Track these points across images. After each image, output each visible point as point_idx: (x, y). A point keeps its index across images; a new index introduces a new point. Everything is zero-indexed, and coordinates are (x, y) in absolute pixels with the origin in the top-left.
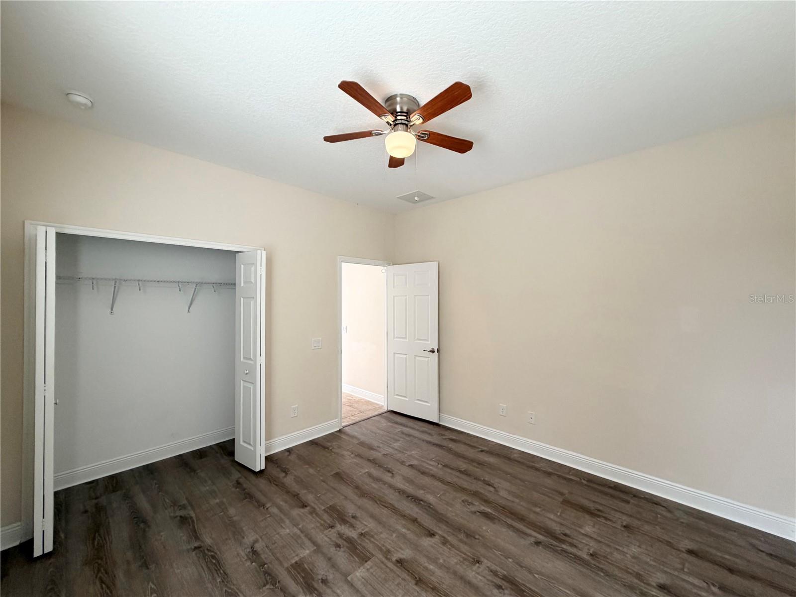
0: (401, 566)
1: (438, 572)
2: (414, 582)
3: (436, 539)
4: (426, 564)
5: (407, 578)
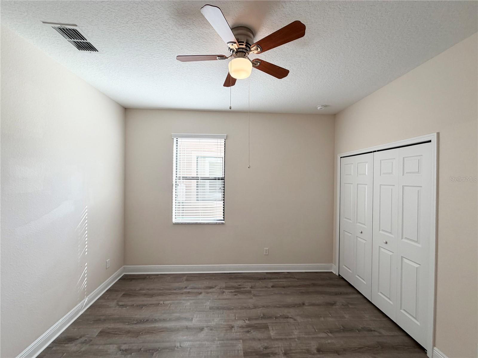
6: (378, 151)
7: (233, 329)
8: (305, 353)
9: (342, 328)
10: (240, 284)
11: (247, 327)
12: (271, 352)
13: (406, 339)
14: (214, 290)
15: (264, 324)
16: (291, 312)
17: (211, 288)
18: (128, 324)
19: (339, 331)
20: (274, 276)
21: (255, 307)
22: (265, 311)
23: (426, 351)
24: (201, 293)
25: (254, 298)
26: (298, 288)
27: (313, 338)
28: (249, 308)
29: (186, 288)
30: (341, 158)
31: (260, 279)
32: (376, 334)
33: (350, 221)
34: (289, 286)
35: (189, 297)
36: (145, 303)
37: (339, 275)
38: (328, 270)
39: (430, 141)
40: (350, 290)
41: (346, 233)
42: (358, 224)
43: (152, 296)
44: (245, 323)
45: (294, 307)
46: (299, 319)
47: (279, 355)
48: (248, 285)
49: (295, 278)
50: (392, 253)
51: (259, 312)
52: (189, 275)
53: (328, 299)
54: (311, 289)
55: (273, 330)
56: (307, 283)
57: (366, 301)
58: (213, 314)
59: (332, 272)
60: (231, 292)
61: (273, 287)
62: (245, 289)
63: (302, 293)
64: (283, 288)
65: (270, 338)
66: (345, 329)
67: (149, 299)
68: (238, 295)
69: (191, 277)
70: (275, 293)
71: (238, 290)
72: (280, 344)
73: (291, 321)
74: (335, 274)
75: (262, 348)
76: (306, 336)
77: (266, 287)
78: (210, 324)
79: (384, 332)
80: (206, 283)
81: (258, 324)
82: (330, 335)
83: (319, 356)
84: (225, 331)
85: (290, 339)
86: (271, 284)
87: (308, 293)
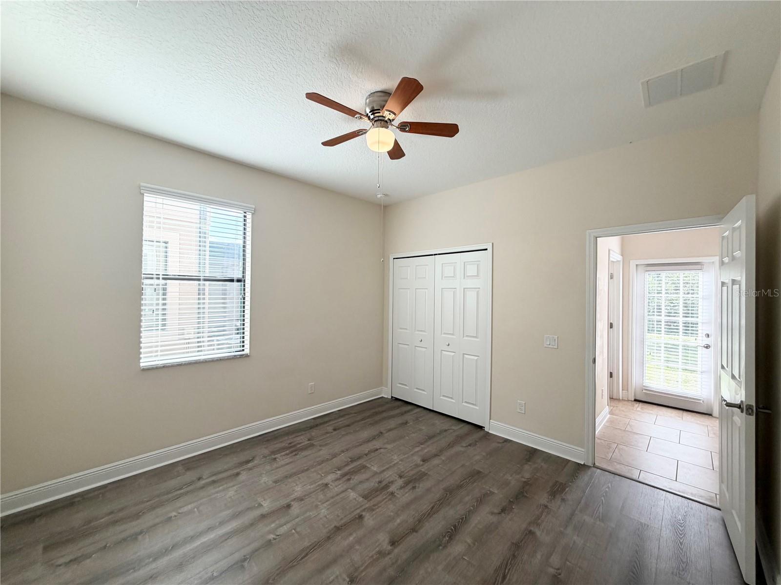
0: (356, 518)
1: (346, 543)
2: (338, 525)
3: (386, 546)
4: (354, 535)
5: (343, 522)
6: (439, 254)
7: (329, 486)
8: (415, 468)
9: (427, 437)
10: (289, 442)
11: (343, 477)
12: (387, 482)
13: (467, 427)
14: (256, 462)
15: (359, 465)
16: (376, 444)
17: (248, 462)
18: (135, 571)
19: (426, 441)
20: (326, 419)
21: (335, 456)
22: (350, 454)
23: (484, 427)
24: (238, 474)
25: (323, 448)
26: (363, 422)
27: (412, 455)
28: (328, 460)
29: (199, 479)
30: (394, 259)
31: (311, 428)
32: (451, 431)
33: (408, 331)
34: (353, 423)
35: (222, 485)
36: (137, 530)
37: (392, 397)
38: (377, 395)
39: (486, 249)
40: (410, 407)
41: (400, 345)
42: (417, 332)
43: (137, 516)
44: (337, 474)
45: (375, 438)
46: (389, 446)
47: (396, 480)
48: (302, 440)
49: (351, 413)
50: (454, 353)
51: (343, 458)
52: (183, 462)
53: (399, 420)
54: (377, 418)
55: (372, 465)
56: (368, 414)
57: (428, 412)
58: (286, 485)
59: (383, 397)
60: (287, 454)
61: (335, 430)
62: (303, 444)
63: (371, 424)
64: (348, 427)
65: (376, 473)
66: (431, 437)
67: (134, 523)
68: (300, 453)
69: (190, 464)
70: (343, 435)
71: (294, 450)
72: (390, 473)
73: (382, 450)
74: (387, 398)
75: (377, 484)
76: (406, 456)
77: (327, 433)
78: (294, 495)
79: (453, 428)
80: (233, 460)
81: (353, 468)
82: (422, 446)
83: (427, 464)
84: (322, 492)
85: (394, 465)
86: (330, 429)
87: (376, 423)
